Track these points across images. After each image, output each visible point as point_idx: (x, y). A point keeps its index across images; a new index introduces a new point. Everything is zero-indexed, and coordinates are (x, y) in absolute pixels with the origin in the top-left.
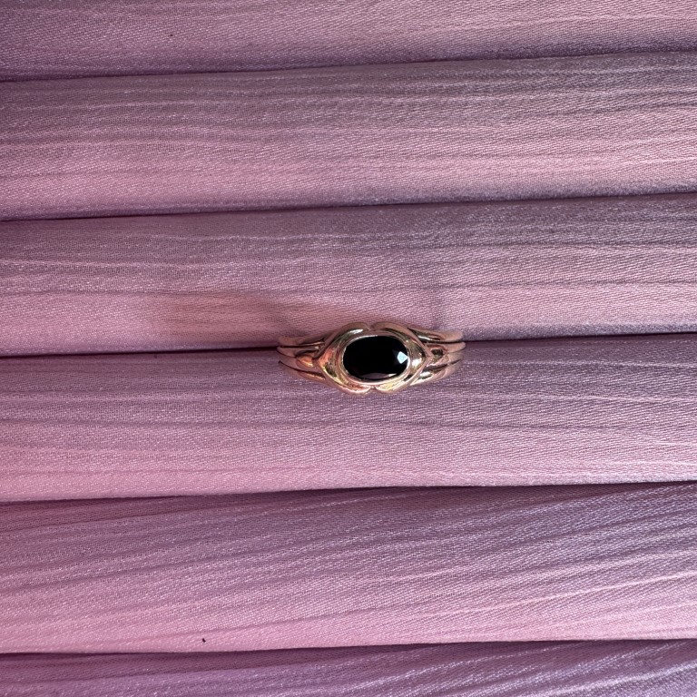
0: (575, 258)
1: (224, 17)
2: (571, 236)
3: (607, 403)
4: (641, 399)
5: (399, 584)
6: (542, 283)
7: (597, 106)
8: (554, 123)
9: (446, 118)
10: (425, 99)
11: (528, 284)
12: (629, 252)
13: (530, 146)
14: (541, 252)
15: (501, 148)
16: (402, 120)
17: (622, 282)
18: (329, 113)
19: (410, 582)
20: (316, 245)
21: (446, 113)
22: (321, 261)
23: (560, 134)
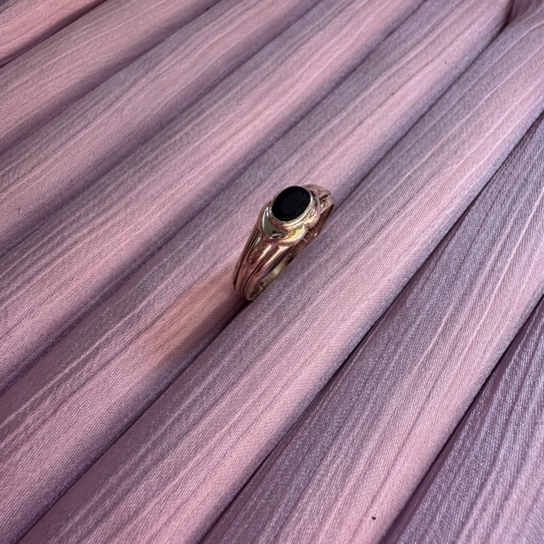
0: (331, 130)
1: (44, 176)
2: (319, 124)
3: (415, 172)
4: (427, 156)
5: (432, 351)
6: (329, 153)
7: (271, 69)
8: (261, 89)
9: (208, 126)
10: (190, 126)
11: (324, 158)
12: (350, 109)
13: (260, 107)
14: (314, 140)
15: (248, 117)
16: (188, 143)
17: (360, 123)
18: (147, 169)
19: (437, 344)
20: (202, 234)
21: (206, 123)
22: (213, 237)
23: (268, 91)
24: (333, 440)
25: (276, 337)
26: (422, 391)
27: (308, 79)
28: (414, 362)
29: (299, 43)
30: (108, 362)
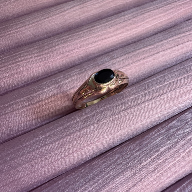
0: (143, 51)
2: (139, 47)
3: (173, 82)
4: (181, 77)
5: (146, 165)
6: (138, 60)
7: (129, 18)
8: (122, 25)
9: (94, 32)
10: (87, 30)
11: (135, 62)
12: (156, 45)
13: (118, 32)
14: (135, 53)
15: (111, 34)
16: (83, 36)
17: (157, 53)
18: (63, 41)
19: (149, 163)
20: (72, 74)
21: (93, 31)
22: (75, 78)
23: (124, 27)
24: (85, 184)
25: (81, 129)
26: (133, 181)
27: (143, 27)
28: (135, 166)
29: (146, 11)
30: (14, 111)
